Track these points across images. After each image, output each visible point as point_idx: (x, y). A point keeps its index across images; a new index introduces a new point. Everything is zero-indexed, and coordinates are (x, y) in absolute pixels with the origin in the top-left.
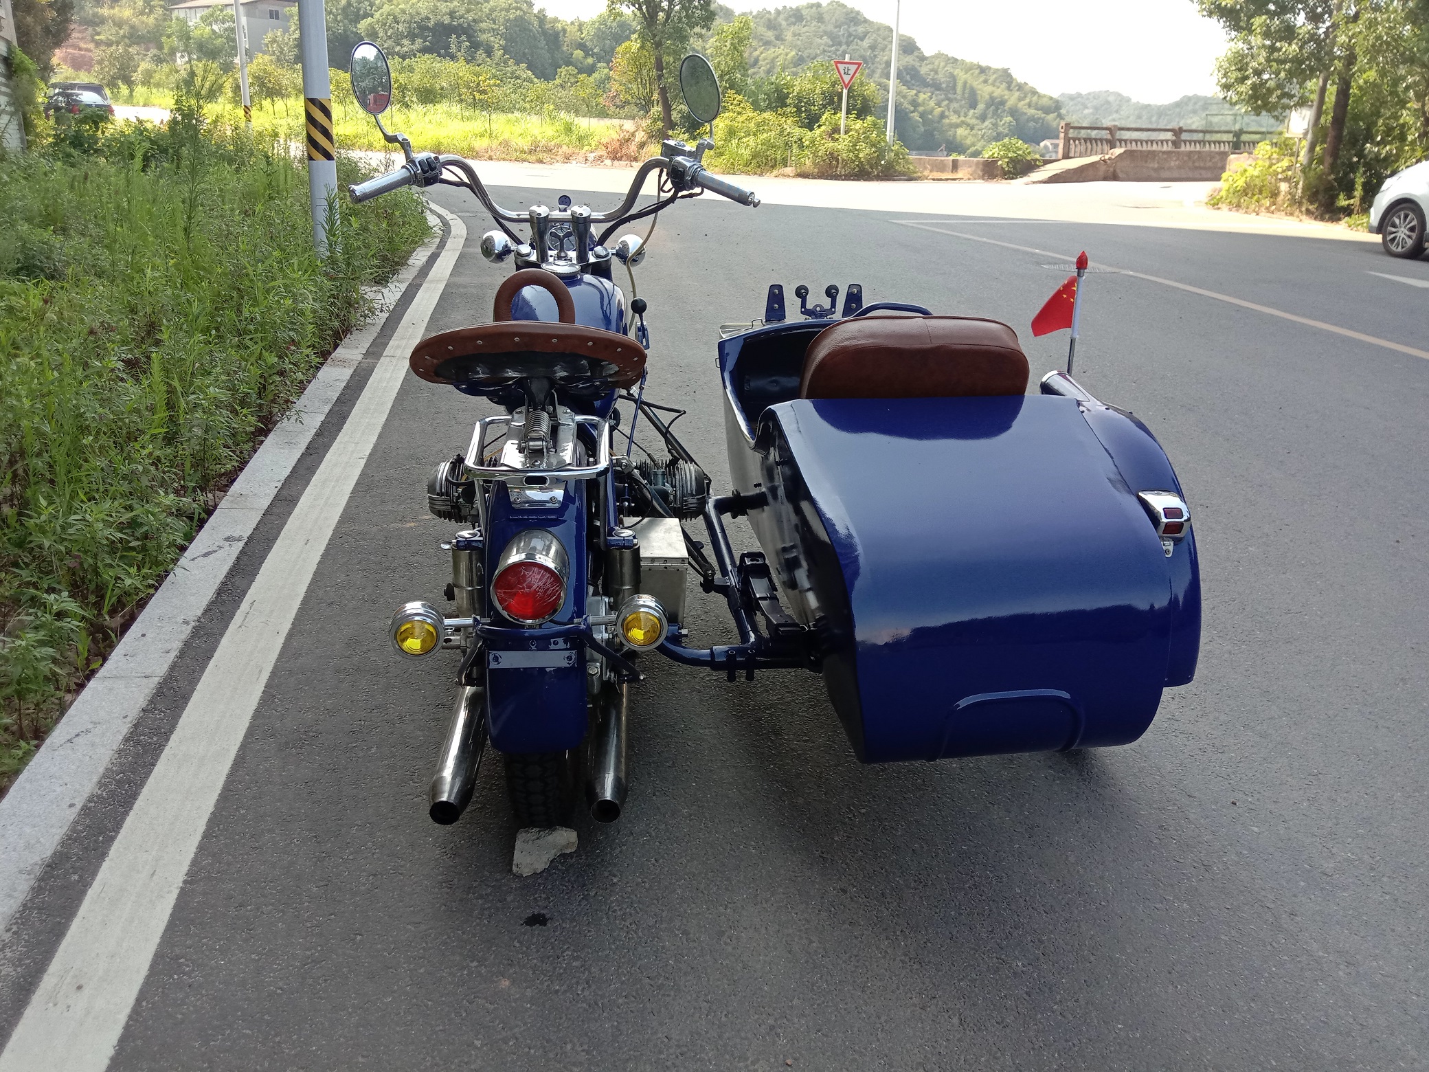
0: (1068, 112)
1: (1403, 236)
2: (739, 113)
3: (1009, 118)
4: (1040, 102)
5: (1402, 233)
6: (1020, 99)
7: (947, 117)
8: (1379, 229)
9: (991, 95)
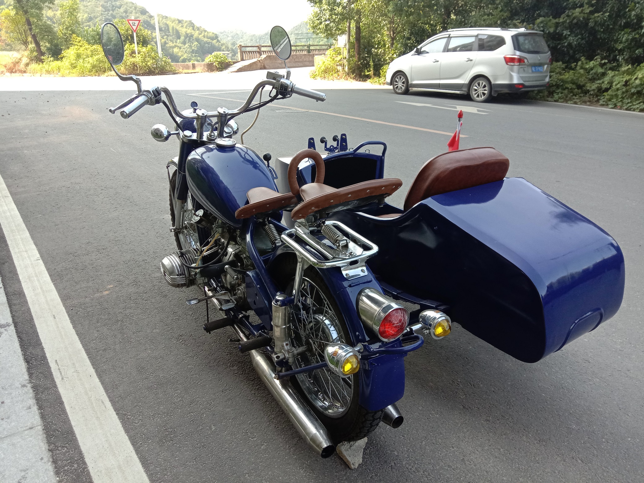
0: (221, 39)
1: (400, 86)
2: (81, 46)
3: (196, 43)
4: (209, 35)
5: (400, 84)
6: (200, 34)
7: (167, 43)
8: (391, 84)
9: (186, 32)
